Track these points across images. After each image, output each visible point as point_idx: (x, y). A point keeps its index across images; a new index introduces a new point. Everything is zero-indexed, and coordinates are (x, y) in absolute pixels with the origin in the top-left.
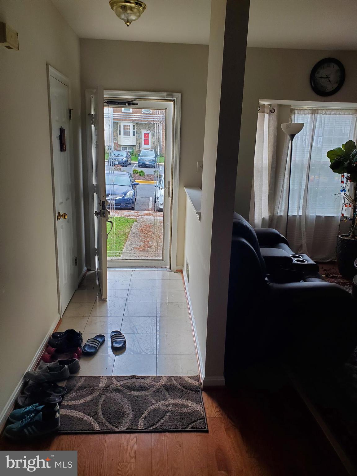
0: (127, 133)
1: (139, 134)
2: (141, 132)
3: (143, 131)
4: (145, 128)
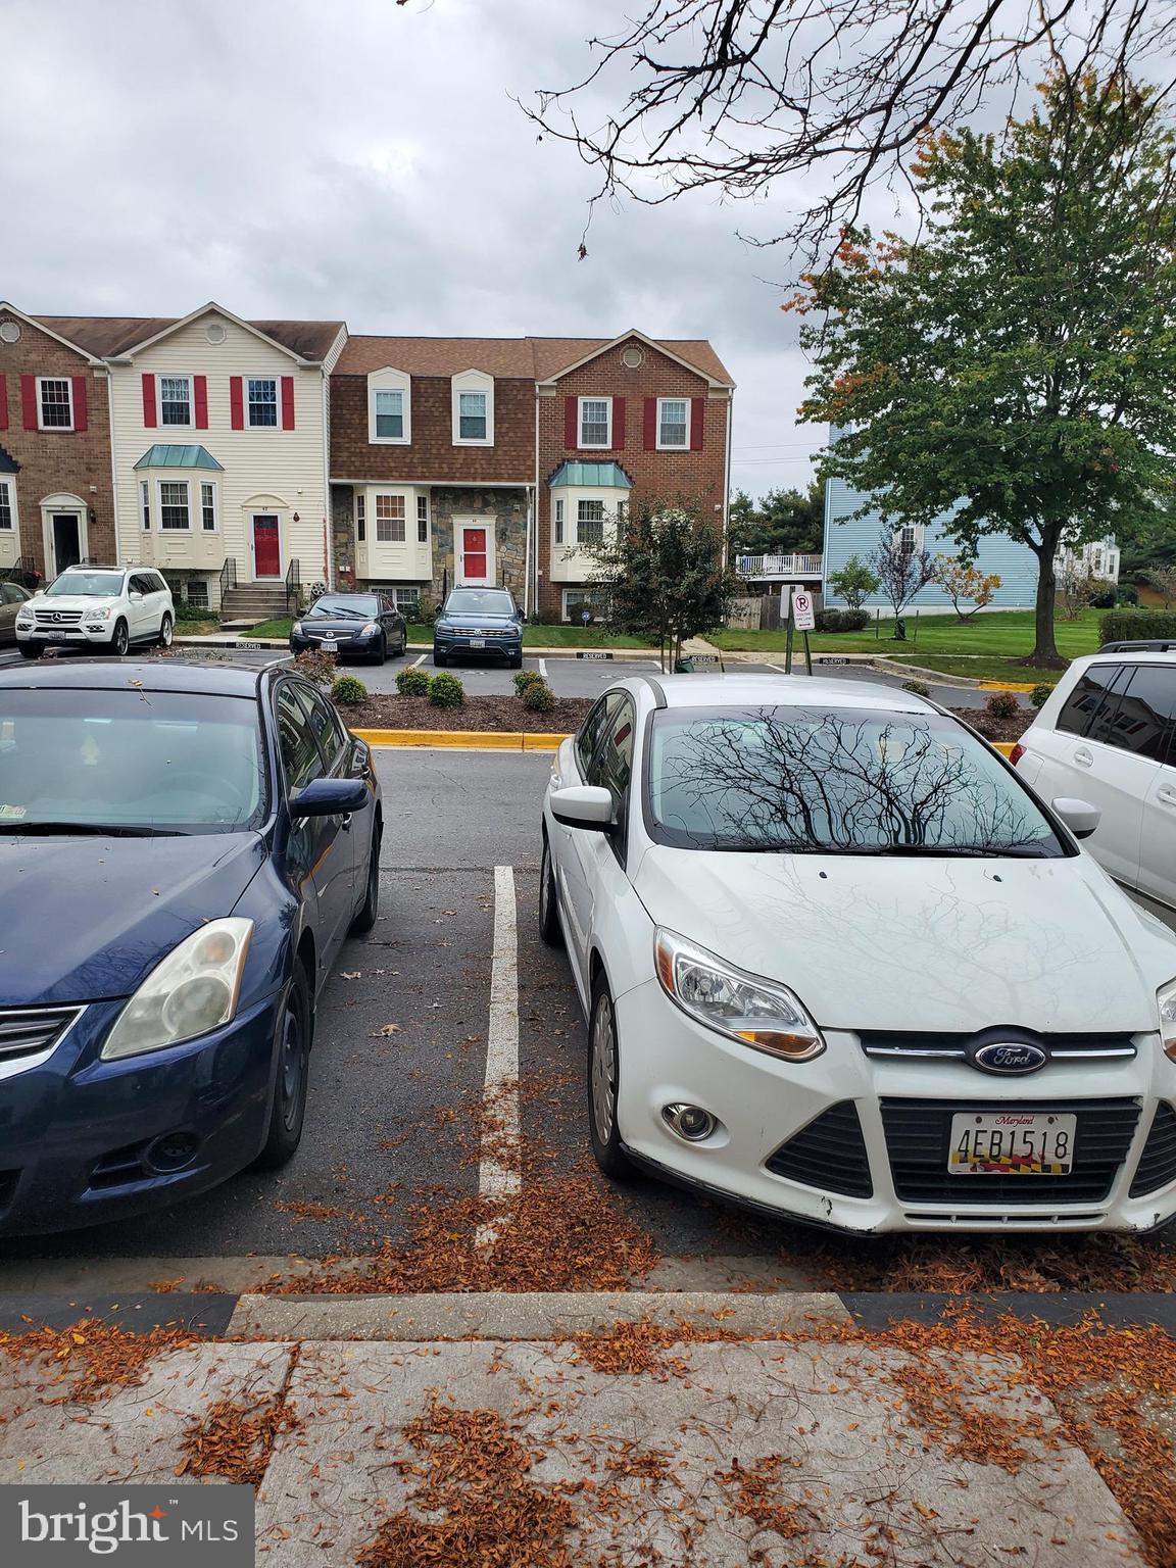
0: (392, 531)
1: (442, 532)
2: (451, 527)
3: (462, 523)
4: (469, 509)
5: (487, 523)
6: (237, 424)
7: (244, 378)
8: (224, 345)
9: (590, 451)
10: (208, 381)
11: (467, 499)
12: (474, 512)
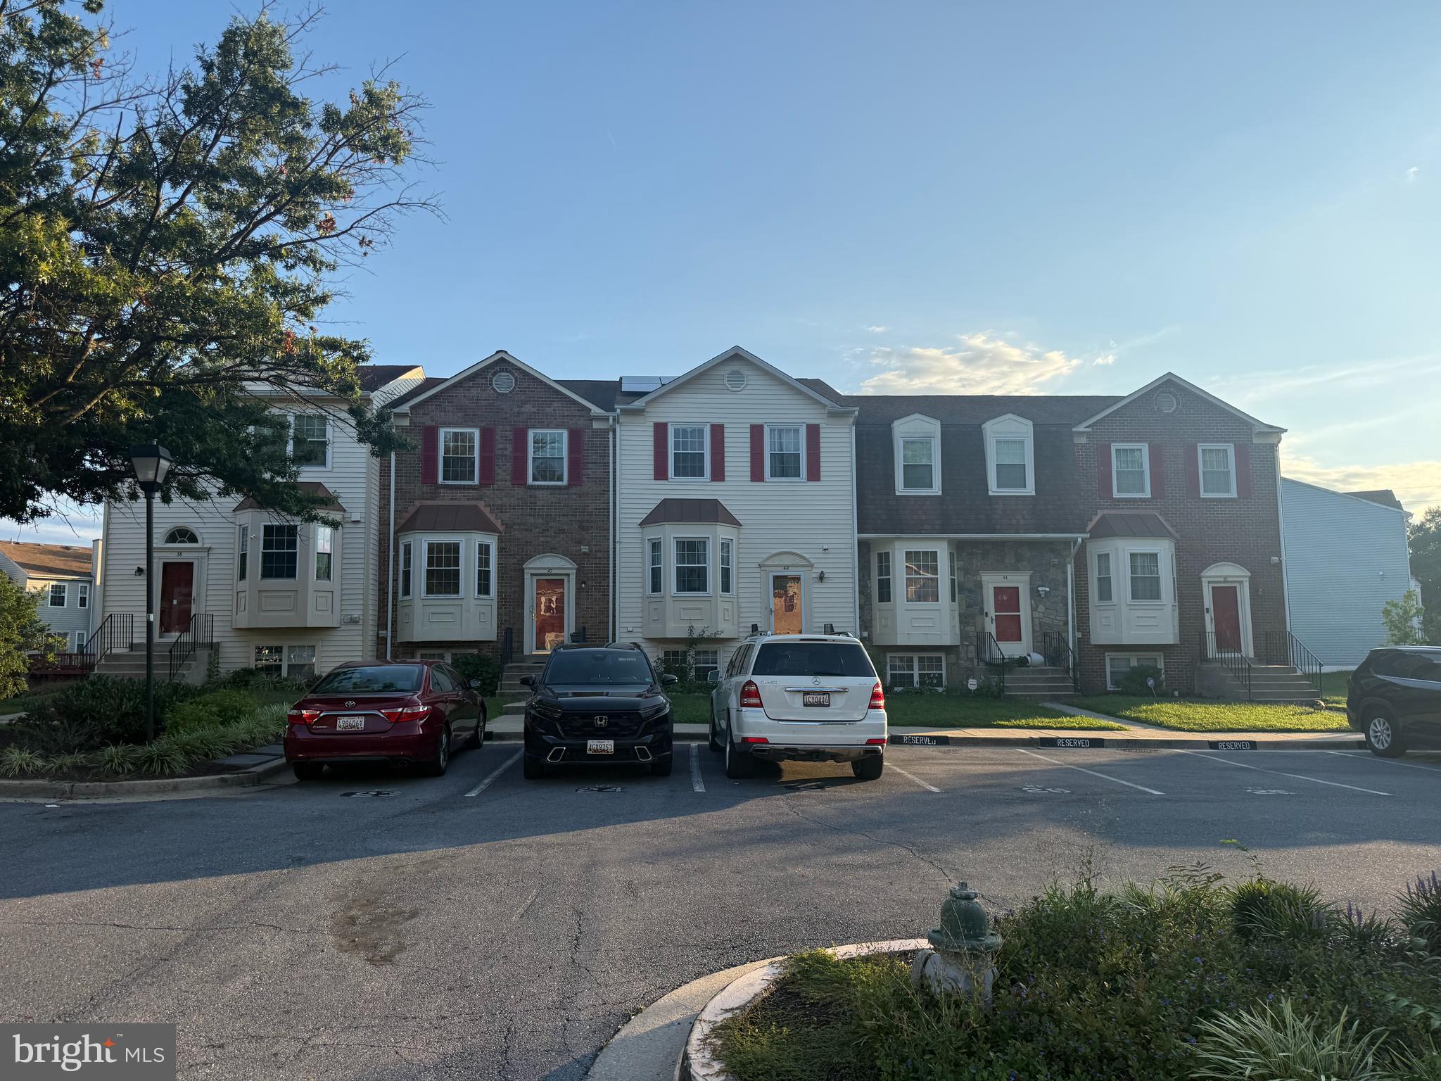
0: (926, 593)
1: (970, 591)
2: (979, 585)
3: (991, 581)
4: (999, 566)
5: (1020, 580)
6: (757, 475)
7: (765, 426)
8: (743, 392)
9: (1128, 501)
10: (726, 430)
11: (1000, 555)
12: (1006, 569)
